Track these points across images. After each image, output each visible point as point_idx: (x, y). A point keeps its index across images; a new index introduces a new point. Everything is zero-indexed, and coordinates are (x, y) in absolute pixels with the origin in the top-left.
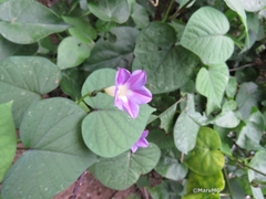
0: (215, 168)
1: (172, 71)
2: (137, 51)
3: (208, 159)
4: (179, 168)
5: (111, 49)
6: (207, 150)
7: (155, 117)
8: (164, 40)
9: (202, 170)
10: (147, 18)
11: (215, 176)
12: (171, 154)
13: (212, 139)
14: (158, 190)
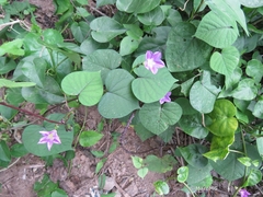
0: (229, 131)
1: (193, 56)
2: (168, 42)
3: (225, 124)
4: (202, 131)
5: (153, 42)
6: (225, 118)
7: (178, 85)
8: (187, 34)
9: (220, 132)
10: (180, 18)
11: (229, 137)
12: (197, 120)
13: (229, 109)
14: (187, 151)
